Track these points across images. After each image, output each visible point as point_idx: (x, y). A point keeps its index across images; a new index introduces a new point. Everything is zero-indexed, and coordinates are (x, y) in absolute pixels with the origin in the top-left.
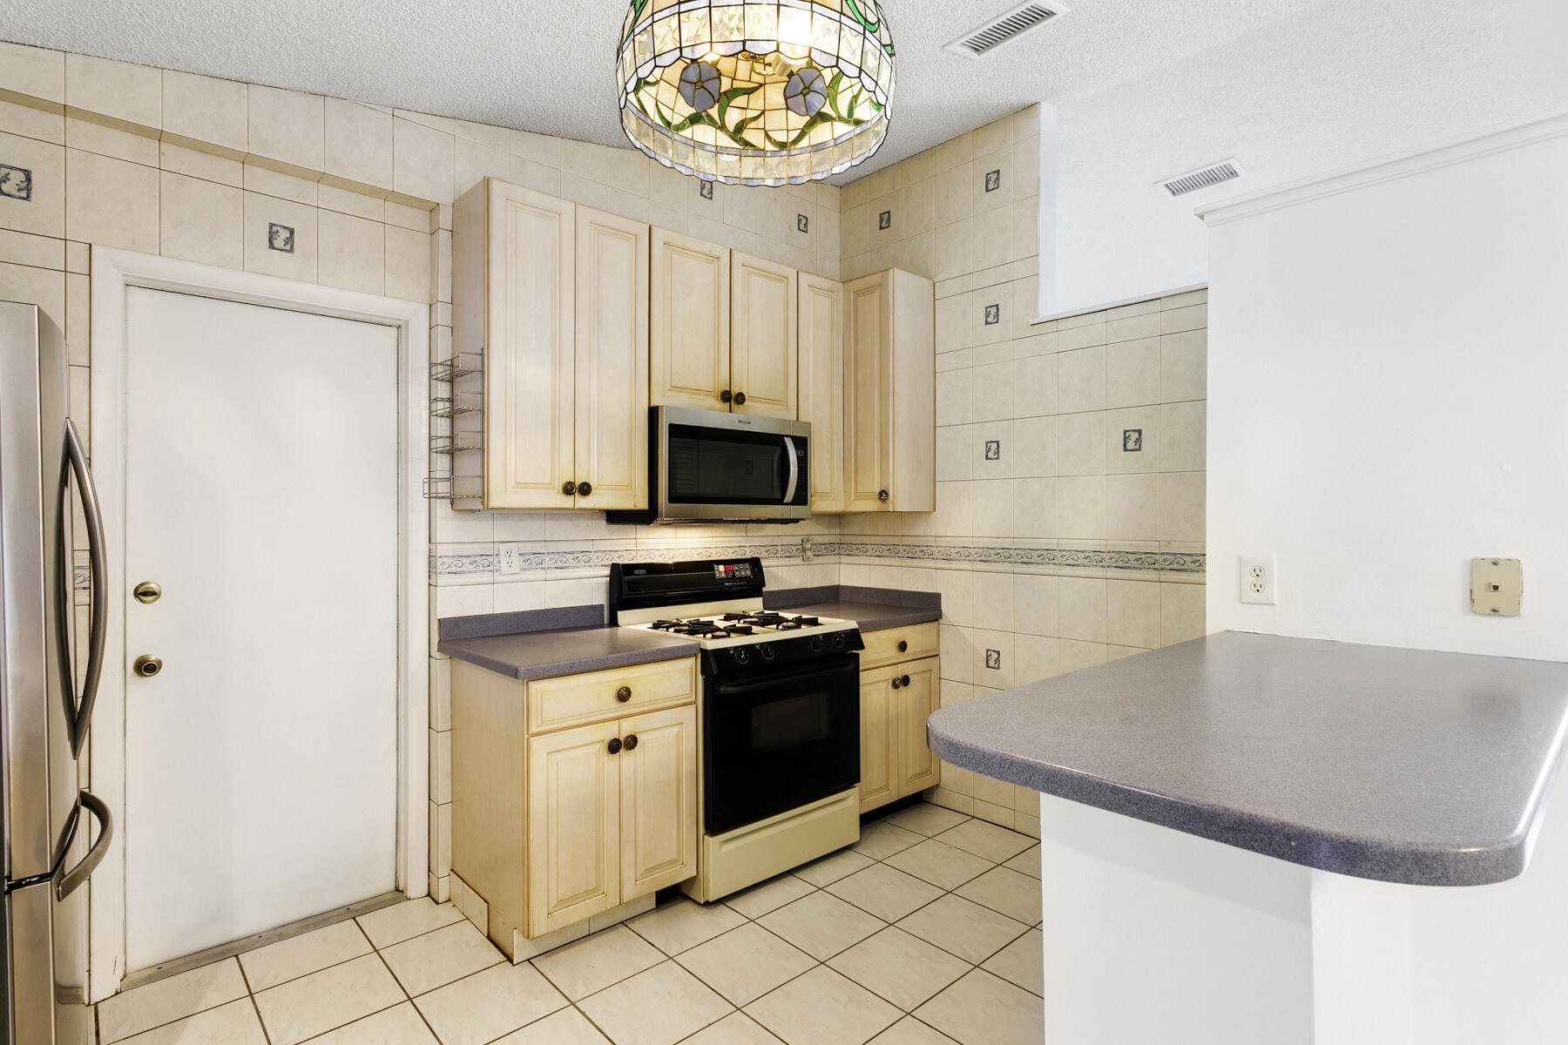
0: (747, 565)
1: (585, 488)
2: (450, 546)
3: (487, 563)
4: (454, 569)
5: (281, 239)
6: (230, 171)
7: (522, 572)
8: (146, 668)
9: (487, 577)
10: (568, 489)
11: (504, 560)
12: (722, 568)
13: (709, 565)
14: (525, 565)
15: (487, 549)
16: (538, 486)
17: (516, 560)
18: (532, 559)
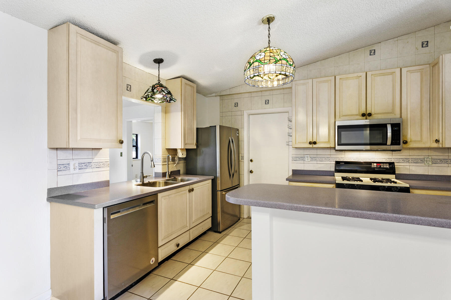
0: (388, 164)
1: (314, 143)
2: (294, 155)
3: (302, 159)
4: (295, 160)
5: (267, 102)
6: (260, 94)
7: (311, 161)
8: (251, 172)
9: (303, 162)
10: (310, 143)
11: (306, 158)
12: (375, 164)
13: (370, 163)
14: (311, 160)
15: (303, 156)
16: (303, 143)
17: (309, 158)
18: (313, 159)
